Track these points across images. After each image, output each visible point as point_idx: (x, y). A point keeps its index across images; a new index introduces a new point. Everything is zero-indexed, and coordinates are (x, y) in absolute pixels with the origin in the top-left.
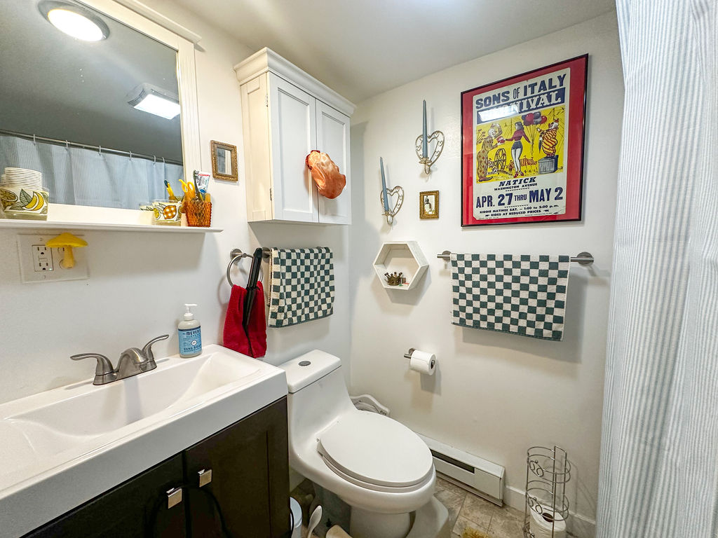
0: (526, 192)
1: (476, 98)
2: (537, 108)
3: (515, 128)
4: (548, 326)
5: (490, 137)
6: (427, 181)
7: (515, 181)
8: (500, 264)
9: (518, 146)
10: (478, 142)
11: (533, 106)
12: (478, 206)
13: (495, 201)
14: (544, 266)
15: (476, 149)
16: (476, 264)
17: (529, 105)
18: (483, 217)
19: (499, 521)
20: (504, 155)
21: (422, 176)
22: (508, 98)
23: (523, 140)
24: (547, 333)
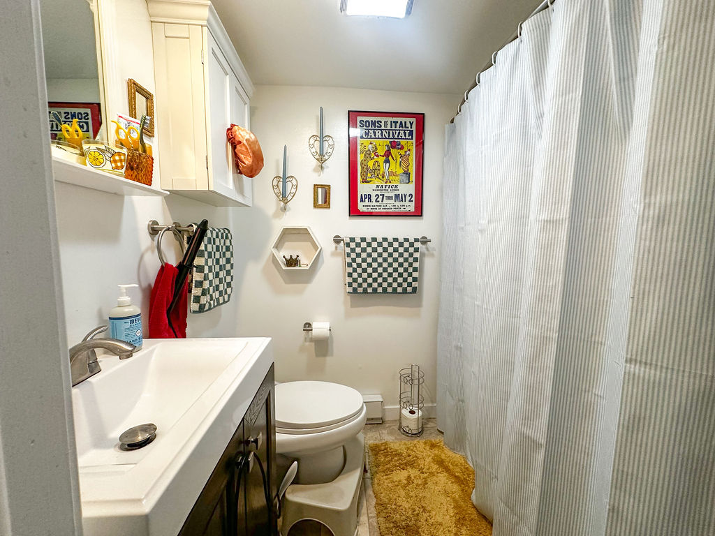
0: (392, 194)
1: (359, 118)
2: (398, 139)
3: (386, 149)
4: (410, 285)
5: (369, 150)
6: (319, 176)
7: (386, 186)
8: (380, 245)
9: (387, 161)
10: (361, 153)
11: (396, 137)
12: (362, 201)
13: (373, 198)
14: (406, 245)
15: (360, 158)
16: (364, 245)
17: (393, 135)
18: (365, 209)
19: (384, 432)
20: (379, 166)
21: (315, 170)
22: (381, 126)
23: (390, 158)
24: (409, 289)
